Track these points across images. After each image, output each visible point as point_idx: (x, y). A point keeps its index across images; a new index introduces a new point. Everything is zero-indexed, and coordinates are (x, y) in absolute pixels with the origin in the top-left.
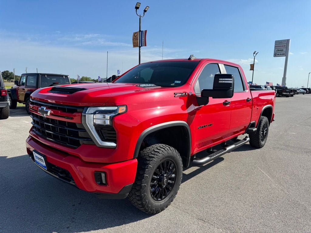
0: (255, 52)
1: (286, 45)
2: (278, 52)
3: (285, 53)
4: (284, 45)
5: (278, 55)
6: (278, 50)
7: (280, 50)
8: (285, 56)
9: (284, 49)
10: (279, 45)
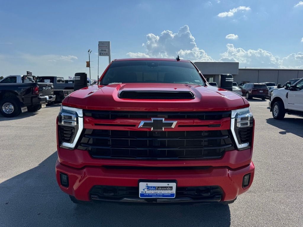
0: (89, 50)
1: (107, 46)
2: (102, 51)
3: (108, 53)
4: (106, 46)
5: (103, 55)
6: (102, 50)
7: (104, 50)
8: (108, 56)
9: (107, 50)
10: (102, 46)
